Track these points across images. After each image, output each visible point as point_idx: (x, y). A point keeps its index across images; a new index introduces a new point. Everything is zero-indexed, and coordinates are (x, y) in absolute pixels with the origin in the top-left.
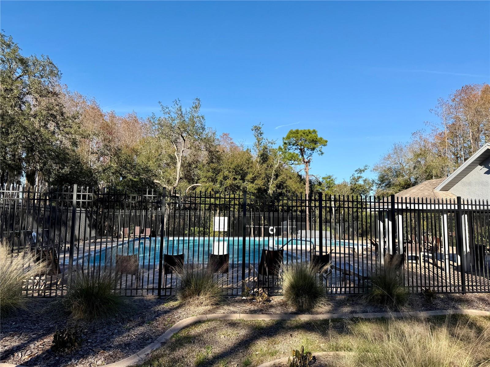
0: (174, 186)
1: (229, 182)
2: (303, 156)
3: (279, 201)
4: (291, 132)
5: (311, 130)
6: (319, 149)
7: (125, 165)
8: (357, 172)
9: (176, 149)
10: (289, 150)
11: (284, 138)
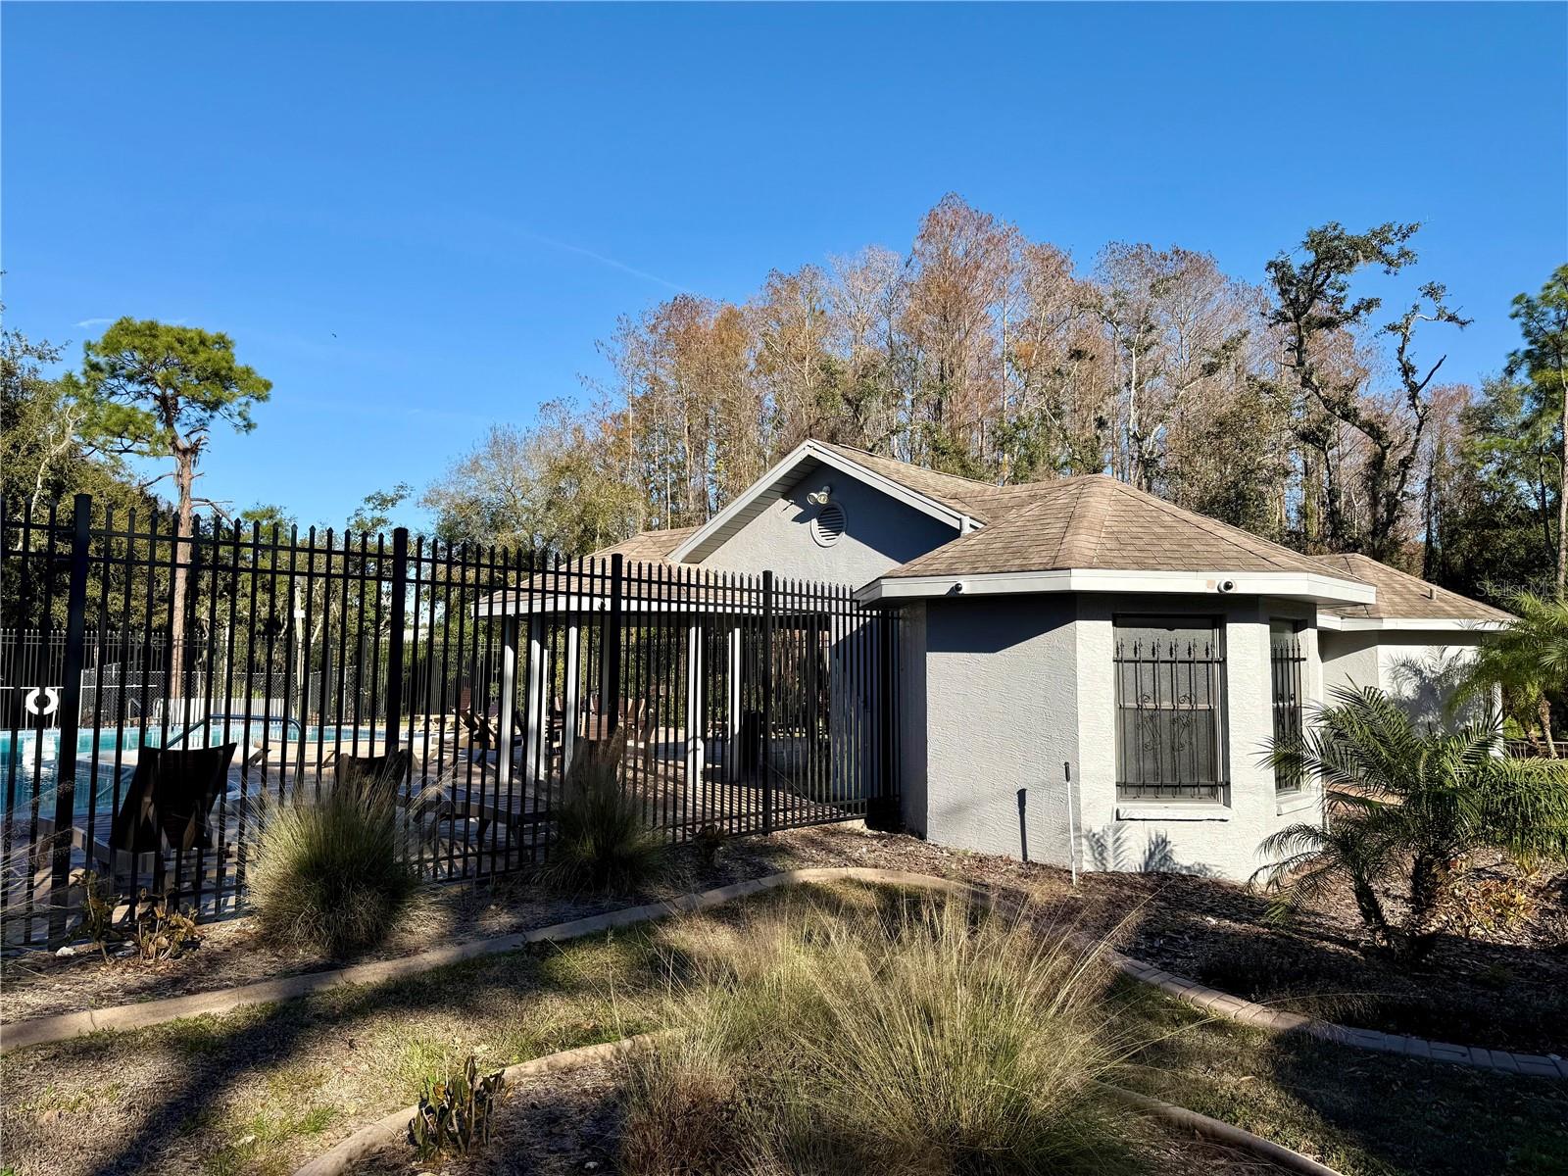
2: (169, 423)
4: (125, 328)
5: (211, 332)
6: (238, 410)
8: (371, 506)
10: (113, 393)
11: (89, 346)
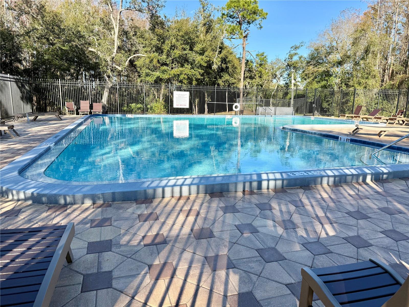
0: (113, 55)
1: (177, 53)
3: (221, 77)
6: (258, 23)
7: (52, 28)
8: (293, 49)
9: (112, 10)
